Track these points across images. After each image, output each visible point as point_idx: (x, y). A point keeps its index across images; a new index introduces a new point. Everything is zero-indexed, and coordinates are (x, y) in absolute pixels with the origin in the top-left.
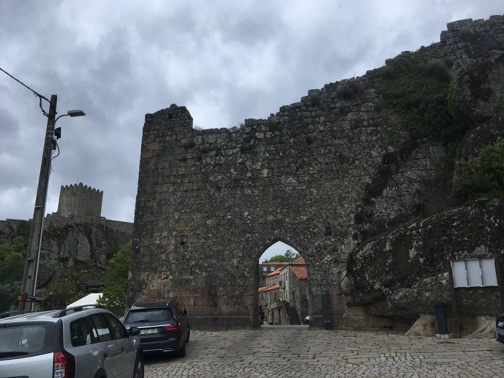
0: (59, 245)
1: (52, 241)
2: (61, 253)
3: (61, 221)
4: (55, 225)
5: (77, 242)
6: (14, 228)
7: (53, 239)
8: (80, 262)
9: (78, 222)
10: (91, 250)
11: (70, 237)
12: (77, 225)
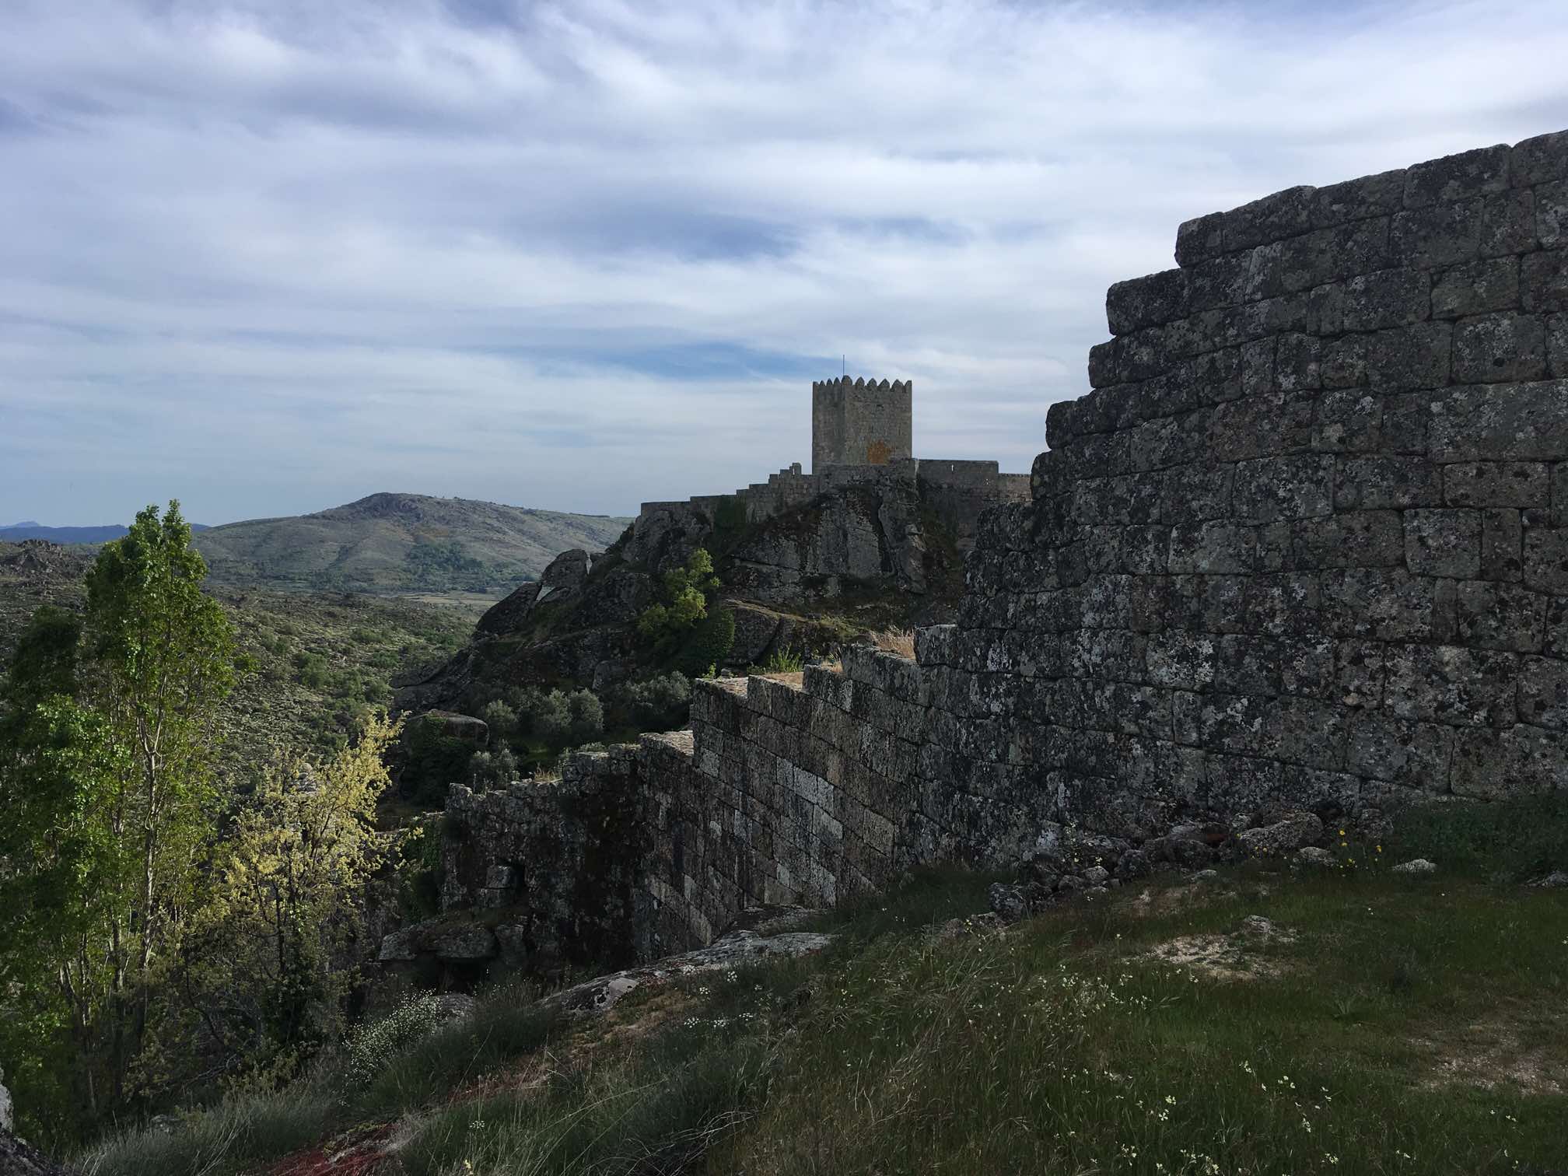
0: (801, 549)
1: (784, 542)
2: (809, 568)
3: (802, 487)
4: (789, 500)
5: (845, 536)
6: (708, 515)
7: (787, 537)
8: (858, 582)
9: (845, 483)
10: (882, 549)
11: (826, 527)
12: (843, 490)
